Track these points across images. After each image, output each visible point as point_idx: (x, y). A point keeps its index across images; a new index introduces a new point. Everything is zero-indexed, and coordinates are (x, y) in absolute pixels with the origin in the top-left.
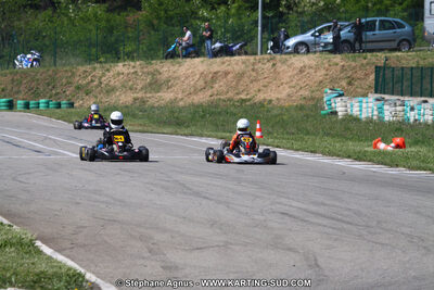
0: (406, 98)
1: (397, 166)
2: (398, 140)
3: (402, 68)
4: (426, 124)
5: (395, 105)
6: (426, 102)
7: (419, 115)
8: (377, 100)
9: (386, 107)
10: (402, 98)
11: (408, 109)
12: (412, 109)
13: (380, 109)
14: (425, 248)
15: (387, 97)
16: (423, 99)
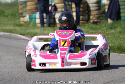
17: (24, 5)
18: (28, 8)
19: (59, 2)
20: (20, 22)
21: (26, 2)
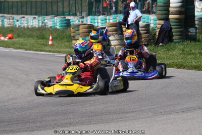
0: (15, 16)
1: (9, 48)
2: (10, 35)
3: (13, 2)
4: (24, 28)
5: (10, 19)
6: (24, 17)
7: (21, 23)
8: (2, 17)
9: (5, 20)
10: (13, 16)
11: (16, 21)
12: (18, 21)
13: (3, 21)
14: (18, 85)
15: (5, 15)
16: (23, 16)
17: (76, 29)
18: (81, 31)
19: (110, 26)
20: (72, 44)
21: (78, 26)
